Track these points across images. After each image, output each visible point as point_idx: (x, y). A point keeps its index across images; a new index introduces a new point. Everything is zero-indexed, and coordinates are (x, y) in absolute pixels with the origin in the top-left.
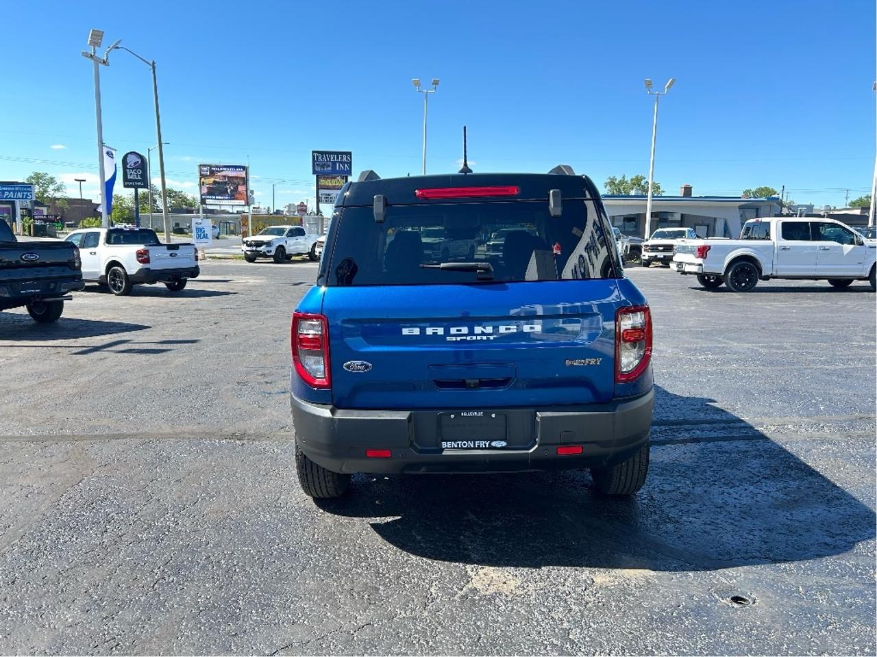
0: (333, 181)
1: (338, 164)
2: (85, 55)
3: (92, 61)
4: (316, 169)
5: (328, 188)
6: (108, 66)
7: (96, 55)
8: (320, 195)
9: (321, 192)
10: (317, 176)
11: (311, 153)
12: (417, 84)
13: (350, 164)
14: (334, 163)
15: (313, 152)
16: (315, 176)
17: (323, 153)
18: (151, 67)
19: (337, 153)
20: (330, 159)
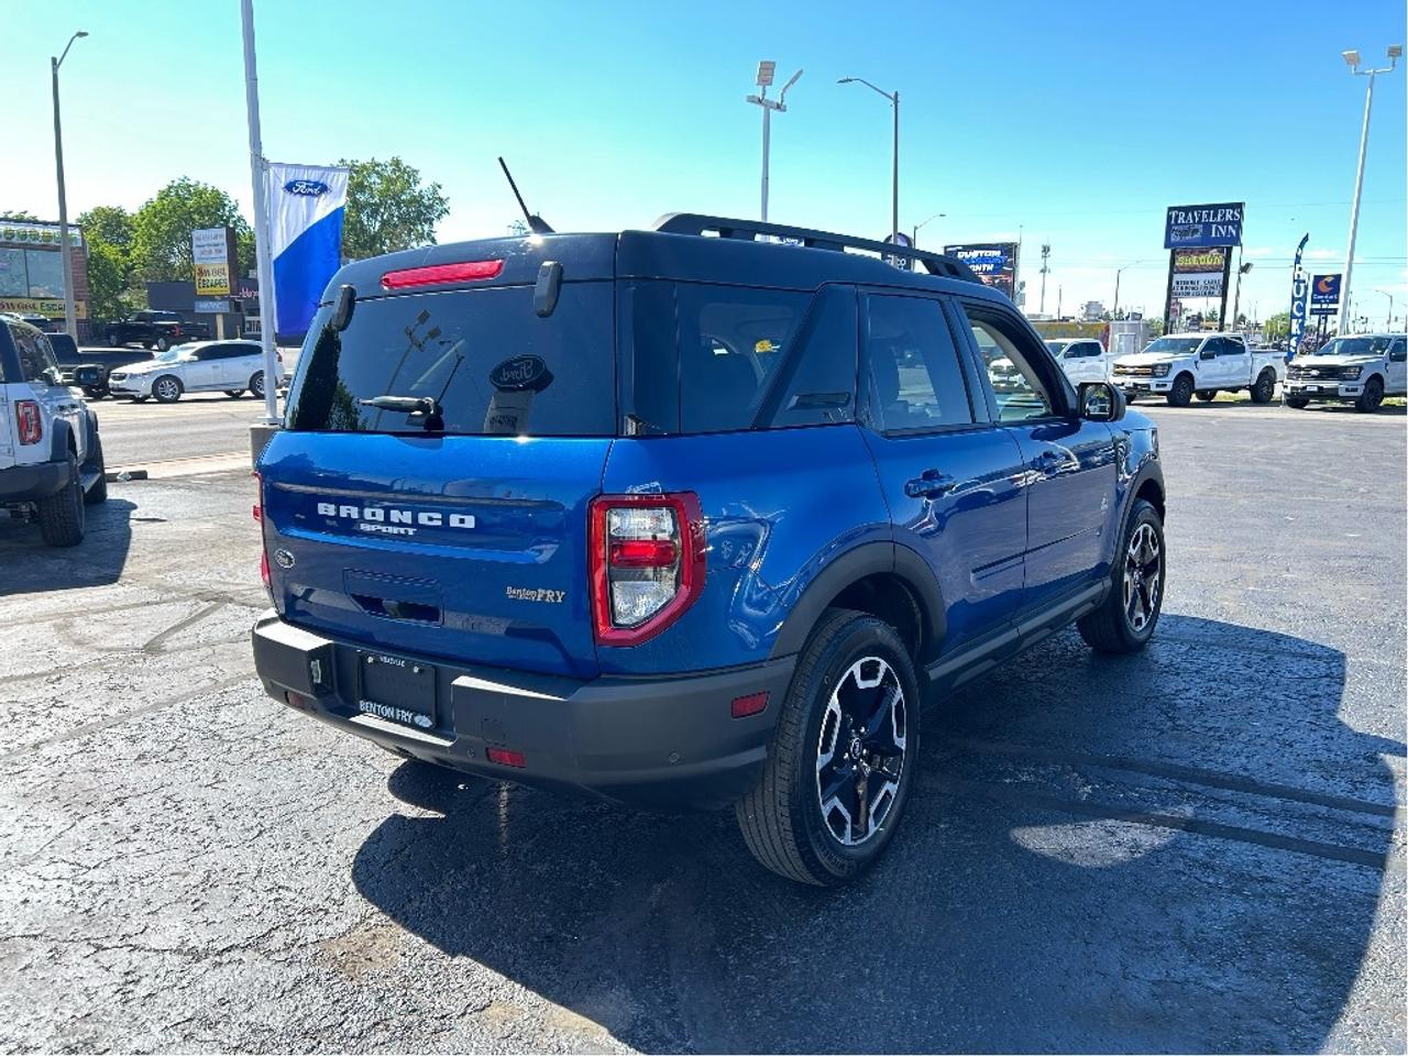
0: (1202, 257)
1: (1214, 226)
2: (752, 99)
3: (762, 108)
4: (1173, 239)
5: (1192, 270)
6: (785, 110)
7: (766, 97)
8: (1174, 284)
9: (1177, 277)
10: (1173, 253)
11: (1166, 210)
12: (1352, 60)
13: (1238, 225)
14: (1208, 226)
15: (1170, 209)
16: (1169, 251)
17: (1187, 210)
18: (892, 102)
19: (1216, 207)
20: (1200, 218)
